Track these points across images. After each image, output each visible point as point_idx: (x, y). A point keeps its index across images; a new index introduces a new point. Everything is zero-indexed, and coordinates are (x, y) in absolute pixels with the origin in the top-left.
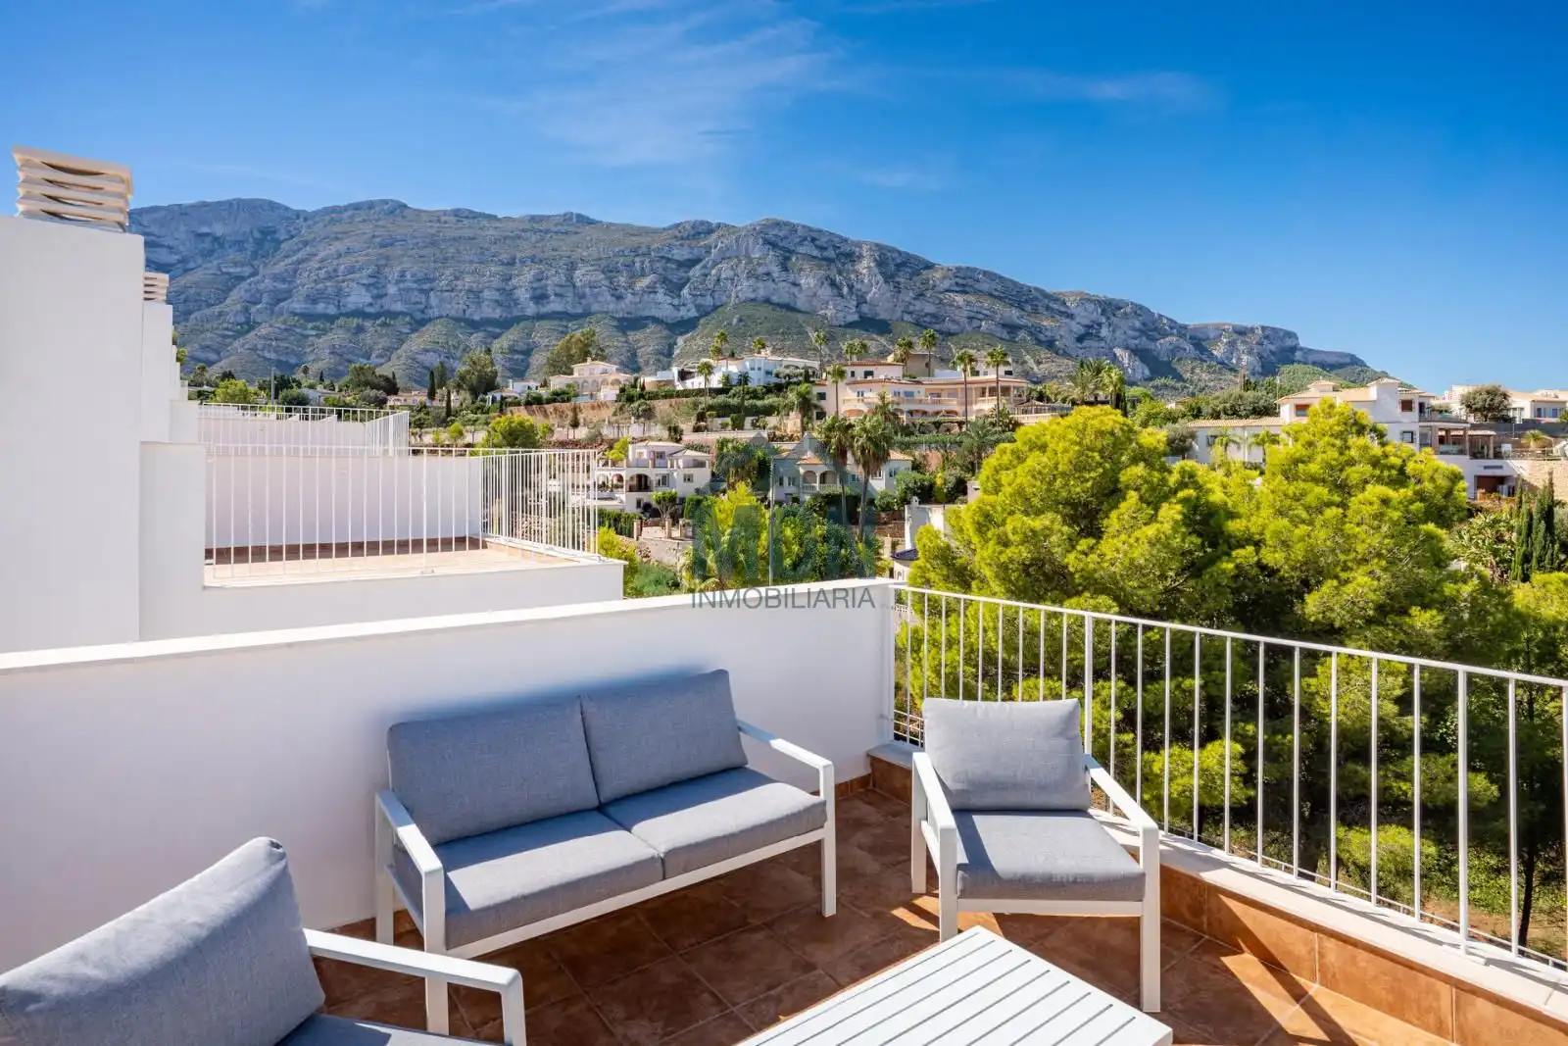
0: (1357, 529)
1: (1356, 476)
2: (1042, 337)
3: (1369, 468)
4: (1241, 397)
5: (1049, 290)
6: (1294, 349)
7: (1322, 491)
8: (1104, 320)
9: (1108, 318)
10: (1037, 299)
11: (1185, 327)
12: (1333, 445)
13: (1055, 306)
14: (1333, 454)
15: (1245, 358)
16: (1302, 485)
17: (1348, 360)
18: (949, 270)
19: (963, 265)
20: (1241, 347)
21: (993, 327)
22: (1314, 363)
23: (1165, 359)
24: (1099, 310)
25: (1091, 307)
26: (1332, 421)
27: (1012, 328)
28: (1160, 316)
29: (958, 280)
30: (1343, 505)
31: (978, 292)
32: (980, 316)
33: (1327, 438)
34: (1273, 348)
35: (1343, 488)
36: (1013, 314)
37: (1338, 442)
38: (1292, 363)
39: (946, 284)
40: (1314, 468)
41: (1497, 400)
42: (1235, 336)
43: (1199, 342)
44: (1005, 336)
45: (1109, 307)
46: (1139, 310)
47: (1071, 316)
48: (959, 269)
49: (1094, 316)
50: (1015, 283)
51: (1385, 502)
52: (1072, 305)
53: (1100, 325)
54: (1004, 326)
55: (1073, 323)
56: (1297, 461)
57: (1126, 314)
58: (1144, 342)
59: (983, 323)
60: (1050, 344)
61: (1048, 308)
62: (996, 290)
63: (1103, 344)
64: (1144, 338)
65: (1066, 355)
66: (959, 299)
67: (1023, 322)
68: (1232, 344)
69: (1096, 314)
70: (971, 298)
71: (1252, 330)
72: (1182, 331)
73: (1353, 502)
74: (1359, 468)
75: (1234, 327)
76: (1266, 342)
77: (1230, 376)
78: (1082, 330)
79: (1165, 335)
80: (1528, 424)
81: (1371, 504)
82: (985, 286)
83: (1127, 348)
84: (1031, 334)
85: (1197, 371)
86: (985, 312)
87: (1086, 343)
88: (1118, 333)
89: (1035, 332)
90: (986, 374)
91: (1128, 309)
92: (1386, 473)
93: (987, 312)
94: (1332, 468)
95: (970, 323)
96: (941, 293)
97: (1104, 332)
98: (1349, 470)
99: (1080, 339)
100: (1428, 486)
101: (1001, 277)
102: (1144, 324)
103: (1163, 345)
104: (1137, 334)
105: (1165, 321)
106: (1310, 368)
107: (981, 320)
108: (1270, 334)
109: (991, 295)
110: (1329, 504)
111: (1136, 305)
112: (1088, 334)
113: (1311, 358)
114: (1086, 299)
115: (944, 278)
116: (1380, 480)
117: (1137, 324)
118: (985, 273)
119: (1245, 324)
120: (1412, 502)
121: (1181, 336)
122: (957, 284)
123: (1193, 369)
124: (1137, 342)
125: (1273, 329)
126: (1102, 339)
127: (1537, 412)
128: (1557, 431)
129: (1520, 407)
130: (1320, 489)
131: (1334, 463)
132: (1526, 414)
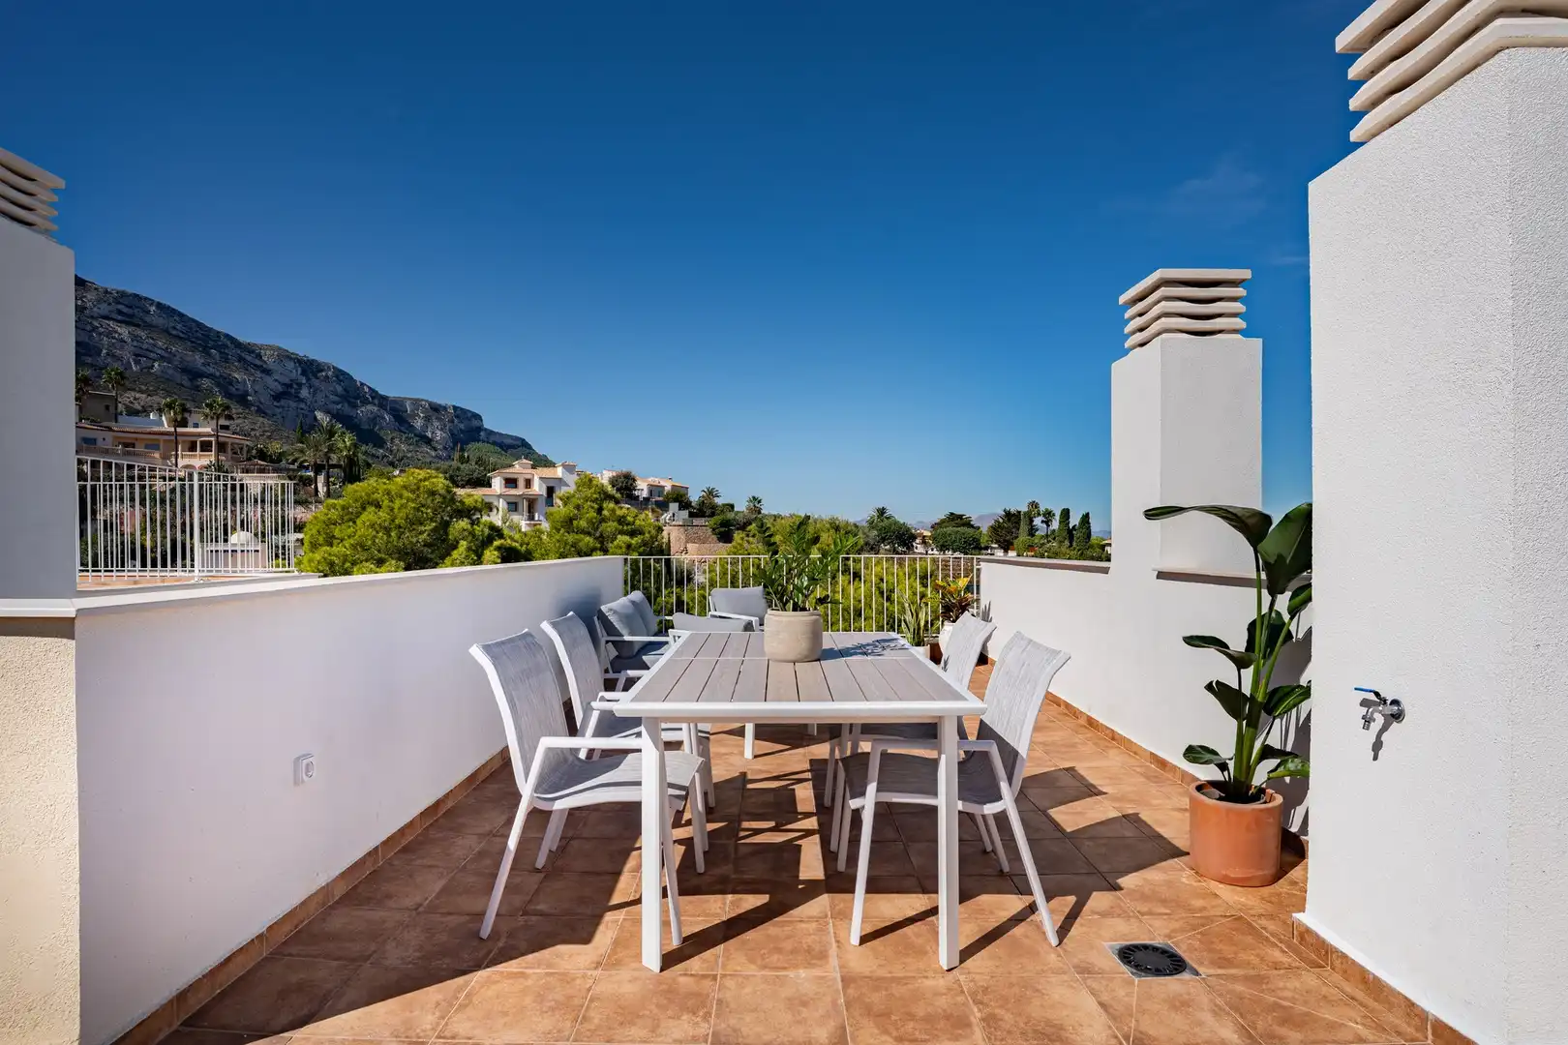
2: (233, 390)
3: (615, 524)
4: (458, 469)
5: (242, 338)
6: (480, 429)
8: (304, 381)
9: (308, 379)
10: (227, 347)
11: (384, 398)
12: (593, 508)
13: (249, 358)
14: (592, 514)
15: (439, 433)
16: (576, 537)
17: (519, 443)
18: (106, 292)
19: (130, 290)
20: (436, 424)
21: (170, 372)
22: (494, 443)
23: (367, 427)
24: (299, 372)
25: (290, 365)
27: (195, 375)
28: (362, 384)
29: (120, 307)
31: (149, 326)
32: (152, 355)
33: (589, 503)
34: (462, 426)
35: (601, 537)
36: (197, 359)
37: (596, 506)
38: (478, 441)
39: (104, 309)
40: (583, 524)
42: (431, 413)
43: (398, 412)
44: (186, 383)
45: (310, 368)
46: (341, 376)
47: (267, 372)
48: (123, 294)
49: (294, 375)
50: (199, 325)
52: (268, 358)
53: (300, 385)
54: (185, 371)
55: (269, 380)
57: (327, 377)
58: (347, 409)
59: (156, 365)
60: (242, 399)
61: (241, 359)
62: (174, 328)
63: (302, 406)
64: (346, 405)
65: (261, 412)
66: (124, 331)
67: (211, 370)
68: (427, 419)
69: (296, 373)
70: (143, 334)
71: (445, 408)
72: (382, 401)
74: (610, 523)
75: (430, 404)
76: (456, 420)
77: (426, 449)
78: (280, 389)
79: (365, 402)
80: (647, 500)
81: (621, 548)
82: (159, 321)
83: (327, 412)
84: (218, 385)
85: (397, 441)
86: (159, 352)
87: (283, 402)
88: (320, 397)
89: (225, 384)
90: (196, 425)
91: (330, 373)
92: (625, 528)
93: (163, 353)
94: (593, 524)
95: (137, 362)
96: (92, 317)
97: (304, 393)
98: (604, 524)
99: (277, 397)
100: (647, 536)
101: (181, 315)
102: (345, 390)
103: (364, 411)
104: (336, 399)
105: (367, 390)
106: (492, 448)
107: (155, 361)
108: (461, 413)
109: (167, 331)
111: (340, 371)
112: (287, 392)
113: (492, 439)
114: (285, 356)
115: (99, 301)
116: (622, 533)
117: (339, 389)
118: (159, 305)
119: (439, 402)
120: (640, 547)
121: (381, 406)
122: (120, 312)
123: (392, 439)
124: (339, 407)
125: (462, 409)
126: (302, 400)
127: (651, 492)
128: (663, 506)
129: (642, 488)
130: (587, 539)
131: (594, 520)
132: (645, 494)
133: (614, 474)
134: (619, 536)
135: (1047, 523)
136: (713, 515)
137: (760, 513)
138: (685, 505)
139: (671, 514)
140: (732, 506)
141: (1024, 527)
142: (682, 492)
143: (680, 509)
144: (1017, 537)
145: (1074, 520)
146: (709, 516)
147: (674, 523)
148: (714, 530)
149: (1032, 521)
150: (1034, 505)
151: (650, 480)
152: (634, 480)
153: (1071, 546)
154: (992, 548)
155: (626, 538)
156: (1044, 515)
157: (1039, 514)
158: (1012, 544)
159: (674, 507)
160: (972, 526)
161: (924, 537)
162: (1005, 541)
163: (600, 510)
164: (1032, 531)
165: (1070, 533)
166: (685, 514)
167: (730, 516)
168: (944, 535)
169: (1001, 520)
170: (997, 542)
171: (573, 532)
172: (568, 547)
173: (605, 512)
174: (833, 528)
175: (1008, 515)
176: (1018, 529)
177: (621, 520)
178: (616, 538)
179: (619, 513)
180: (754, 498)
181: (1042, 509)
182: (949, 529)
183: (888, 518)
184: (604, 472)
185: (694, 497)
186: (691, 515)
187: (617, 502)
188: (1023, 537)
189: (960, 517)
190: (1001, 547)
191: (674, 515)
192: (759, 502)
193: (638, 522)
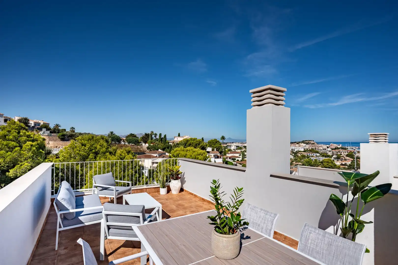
0: (25, 152)
1: (23, 139)
3: (26, 137)
7: (14, 143)
12: (16, 132)
14: (15, 134)
16: (8, 142)
26: (16, 126)
30: (21, 147)
35: (19, 142)
37: (17, 131)
40: (11, 137)
41: (27, 121)
51: (32, 145)
56: (5, 136)
73: (24, 146)
74: (23, 137)
80: (33, 127)
81: (28, 146)
98: (20, 138)
100: (39, 142)
110: (17, 146)
120: (36, 145)
127: (35, 125)
128: (40, 129)
129: (32, 123)
130: (13, 143)
131: (16, 136)
132: (33, 125)
133: (20, 118)
134: (28, 142)
135: (155, 136)
136: (58, 132)
137: (74, 132)
138: (48, 129)
139: (43, 132)
140: (65, 130)
141: (150, 138)
142: (48, 125)
143: (46, 130)
144: (148, 140)
145: (163, 136)
146: (57, 133)
147: (44, 135)
148: (59, 137)
149: (152, 136)
150: (152, 132)
151: (35, 121)
152: (28, 120)
153: (162, 142)
154: (142, 143)
155: (31, 143)
156: (155, 135)
157: (153, 134)
158: (147, 142)
159: (44, 130)
160: (136, 137)
161: (124, 140)
162: (145, 141)
163: (19, 133)
164: (152, 138)
165: (162, 139)
166: (49, 132)
167: (65, 133)
168: (130, 139)
169: (144, 136)
170: (143, 141)
171: (6, 140)
172: (3, 146)
173: (21, 133)
174: (101, 138)
175: (146, 134)
176: (148, 138)
177: (28, 136)
178: (26, 143)
179: (27, 133)
180: (72, 127)
181: (154, 133)
182: (131, 138)
183: (113, 134)
184: (16, 117)
185: (52, 126)
186: (51, 132)
187: (26, 130)
188: (150, 140)
189: (133, 135)
190: (144, 142)
191: (44, 132)
192: (74, 129)
193: (35, 137)
